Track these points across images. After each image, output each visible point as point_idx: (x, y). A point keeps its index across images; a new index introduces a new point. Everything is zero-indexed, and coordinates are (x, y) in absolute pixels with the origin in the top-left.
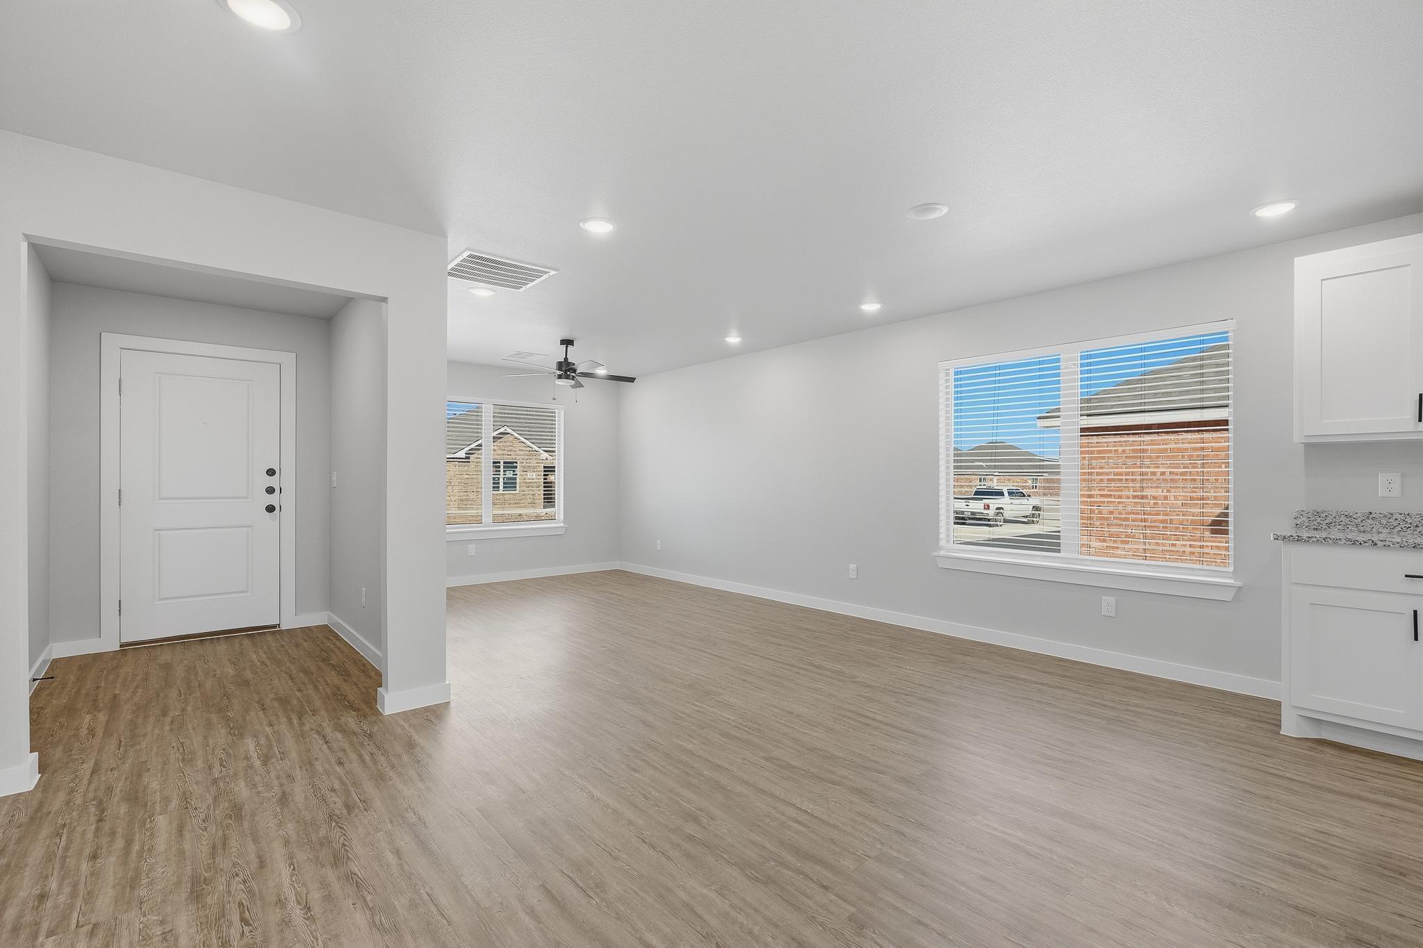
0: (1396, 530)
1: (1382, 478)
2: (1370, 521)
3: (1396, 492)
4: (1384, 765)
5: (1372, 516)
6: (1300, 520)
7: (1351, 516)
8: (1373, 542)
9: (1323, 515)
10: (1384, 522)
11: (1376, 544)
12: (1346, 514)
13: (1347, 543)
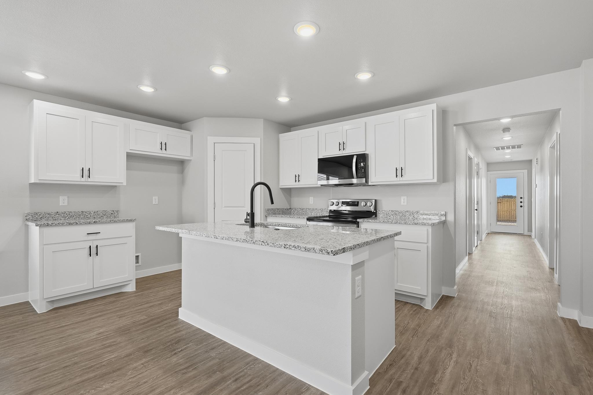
0: (66, 218)
1: (61, 198)
2: (58, 215)
3: (66, 204)
4: (82, 306)
5: (58, 213)
6: (28, 217)
7: (50, 214)
8: (76, 222)
9: (39, 214)
10: (62, 215)
11: (77, 223)
12: (48, 213)
13: (67, 224)
